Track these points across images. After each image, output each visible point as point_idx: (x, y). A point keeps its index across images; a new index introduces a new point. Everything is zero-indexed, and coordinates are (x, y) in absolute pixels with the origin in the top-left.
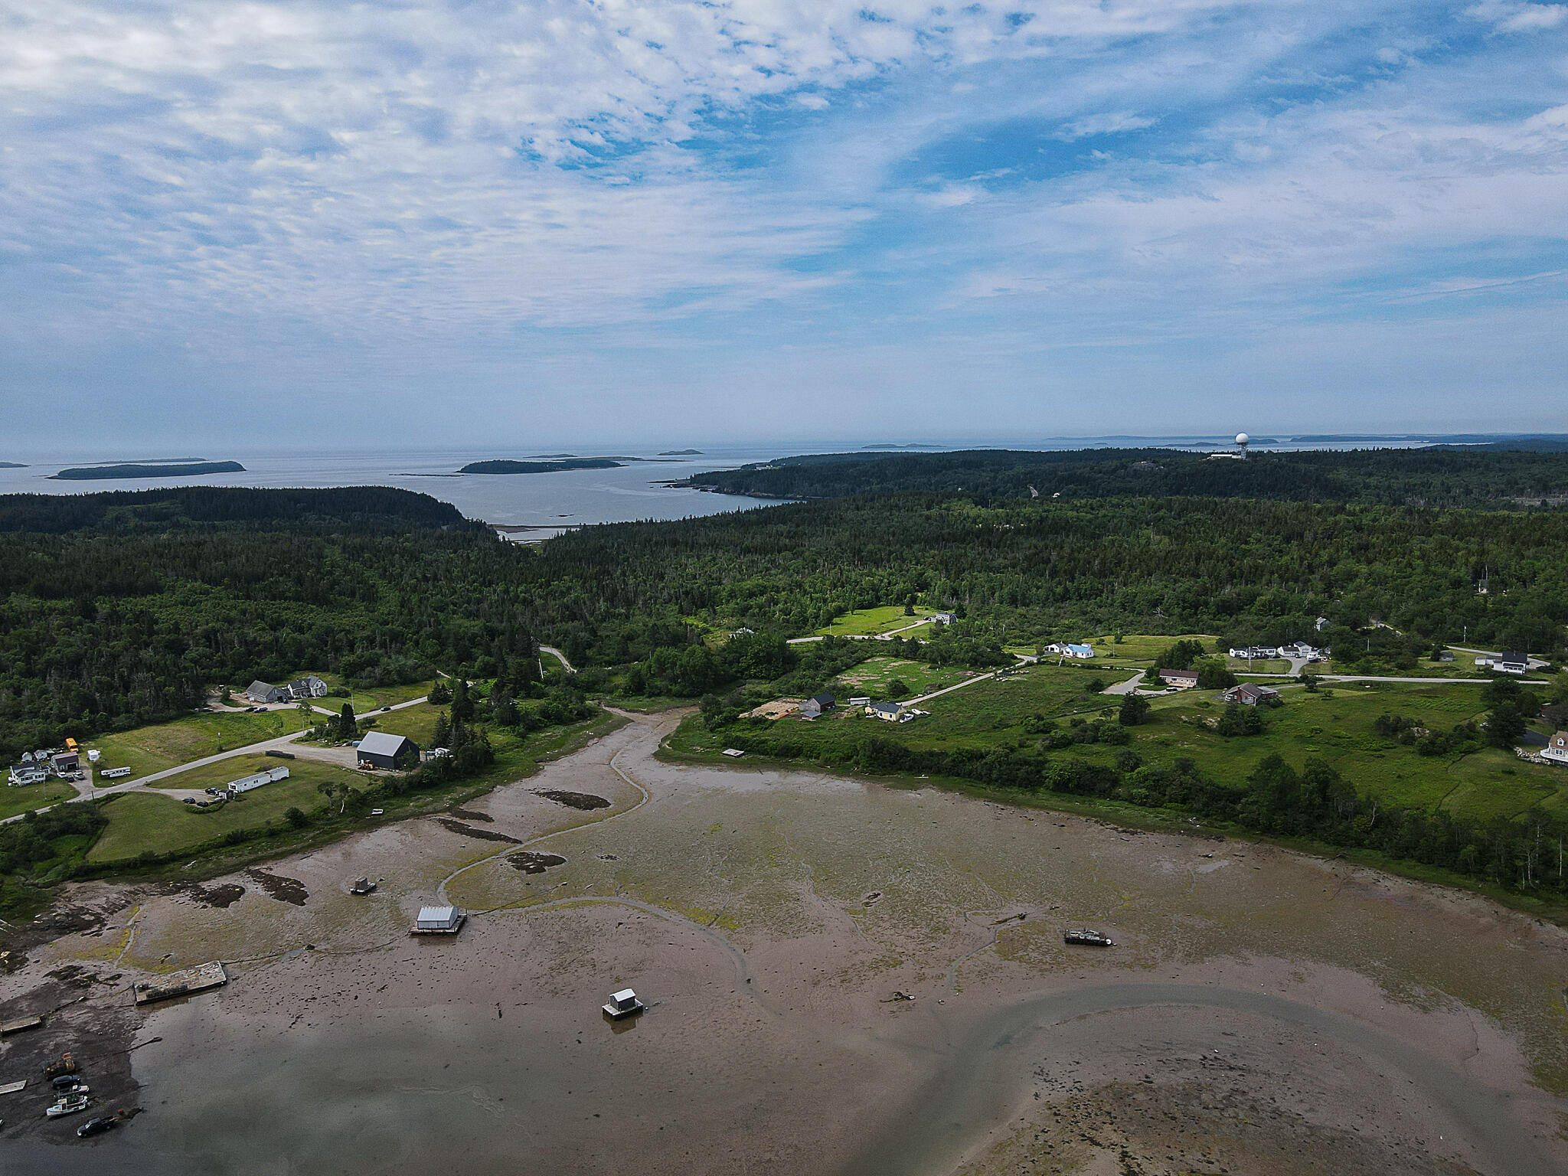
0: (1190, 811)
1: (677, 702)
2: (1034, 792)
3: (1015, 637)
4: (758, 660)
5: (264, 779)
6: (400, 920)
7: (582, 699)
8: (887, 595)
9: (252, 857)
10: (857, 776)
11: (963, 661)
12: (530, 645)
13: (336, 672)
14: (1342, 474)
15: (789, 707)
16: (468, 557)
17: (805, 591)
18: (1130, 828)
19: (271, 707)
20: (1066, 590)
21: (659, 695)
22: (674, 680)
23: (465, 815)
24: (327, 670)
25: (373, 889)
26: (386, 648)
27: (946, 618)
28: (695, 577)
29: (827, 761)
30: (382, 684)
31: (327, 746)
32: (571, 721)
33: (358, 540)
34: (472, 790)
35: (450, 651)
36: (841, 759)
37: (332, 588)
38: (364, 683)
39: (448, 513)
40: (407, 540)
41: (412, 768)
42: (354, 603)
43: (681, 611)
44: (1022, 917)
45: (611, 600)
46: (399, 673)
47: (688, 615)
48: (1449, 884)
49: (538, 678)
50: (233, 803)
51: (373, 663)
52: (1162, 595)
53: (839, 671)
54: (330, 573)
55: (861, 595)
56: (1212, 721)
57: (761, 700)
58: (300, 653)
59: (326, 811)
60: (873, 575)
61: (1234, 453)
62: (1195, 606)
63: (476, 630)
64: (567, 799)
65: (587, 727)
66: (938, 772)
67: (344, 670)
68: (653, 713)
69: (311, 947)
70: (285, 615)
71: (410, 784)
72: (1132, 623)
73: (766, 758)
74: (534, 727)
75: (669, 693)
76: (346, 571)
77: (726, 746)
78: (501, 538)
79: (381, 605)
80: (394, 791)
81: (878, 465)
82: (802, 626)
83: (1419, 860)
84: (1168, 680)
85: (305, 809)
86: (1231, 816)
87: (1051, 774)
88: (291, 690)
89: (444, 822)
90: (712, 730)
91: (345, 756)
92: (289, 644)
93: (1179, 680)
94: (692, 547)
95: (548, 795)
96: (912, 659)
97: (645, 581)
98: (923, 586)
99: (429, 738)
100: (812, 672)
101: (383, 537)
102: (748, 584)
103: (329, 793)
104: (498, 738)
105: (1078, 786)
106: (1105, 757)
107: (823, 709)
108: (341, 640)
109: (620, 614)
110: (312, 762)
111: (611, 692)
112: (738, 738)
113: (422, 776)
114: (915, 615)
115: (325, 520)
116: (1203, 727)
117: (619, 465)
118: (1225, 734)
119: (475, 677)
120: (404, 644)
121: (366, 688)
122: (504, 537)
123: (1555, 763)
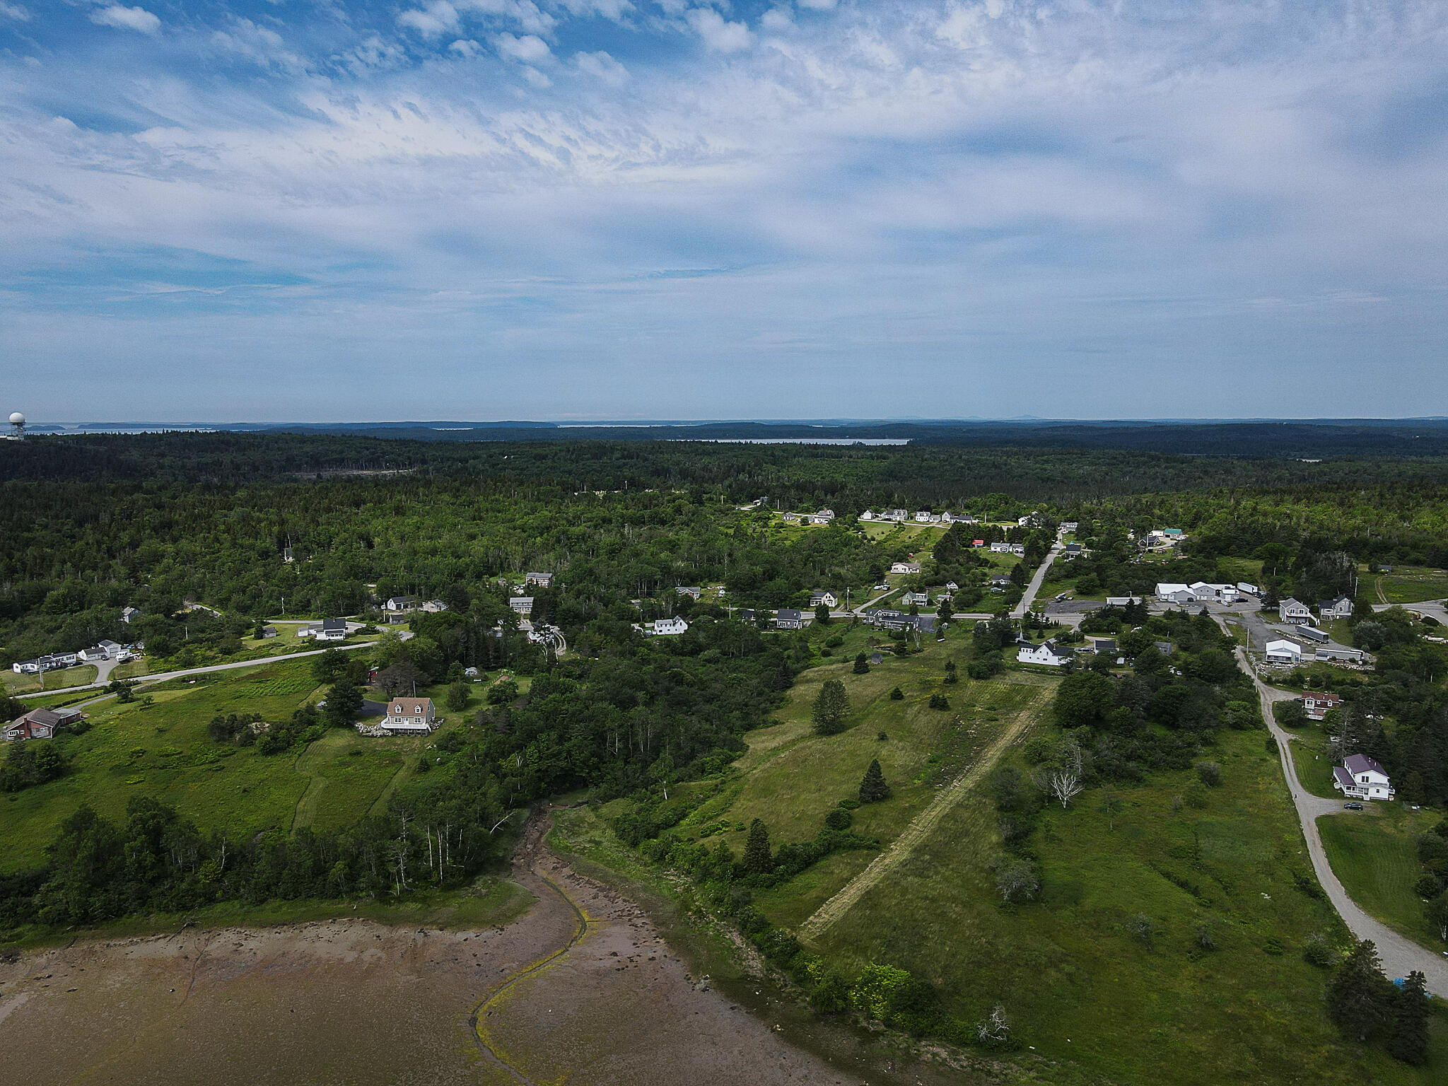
61: (9, 435)
83: (284, 898)
86: (27, 916)
118: (10, 790)
123: (396, 732)
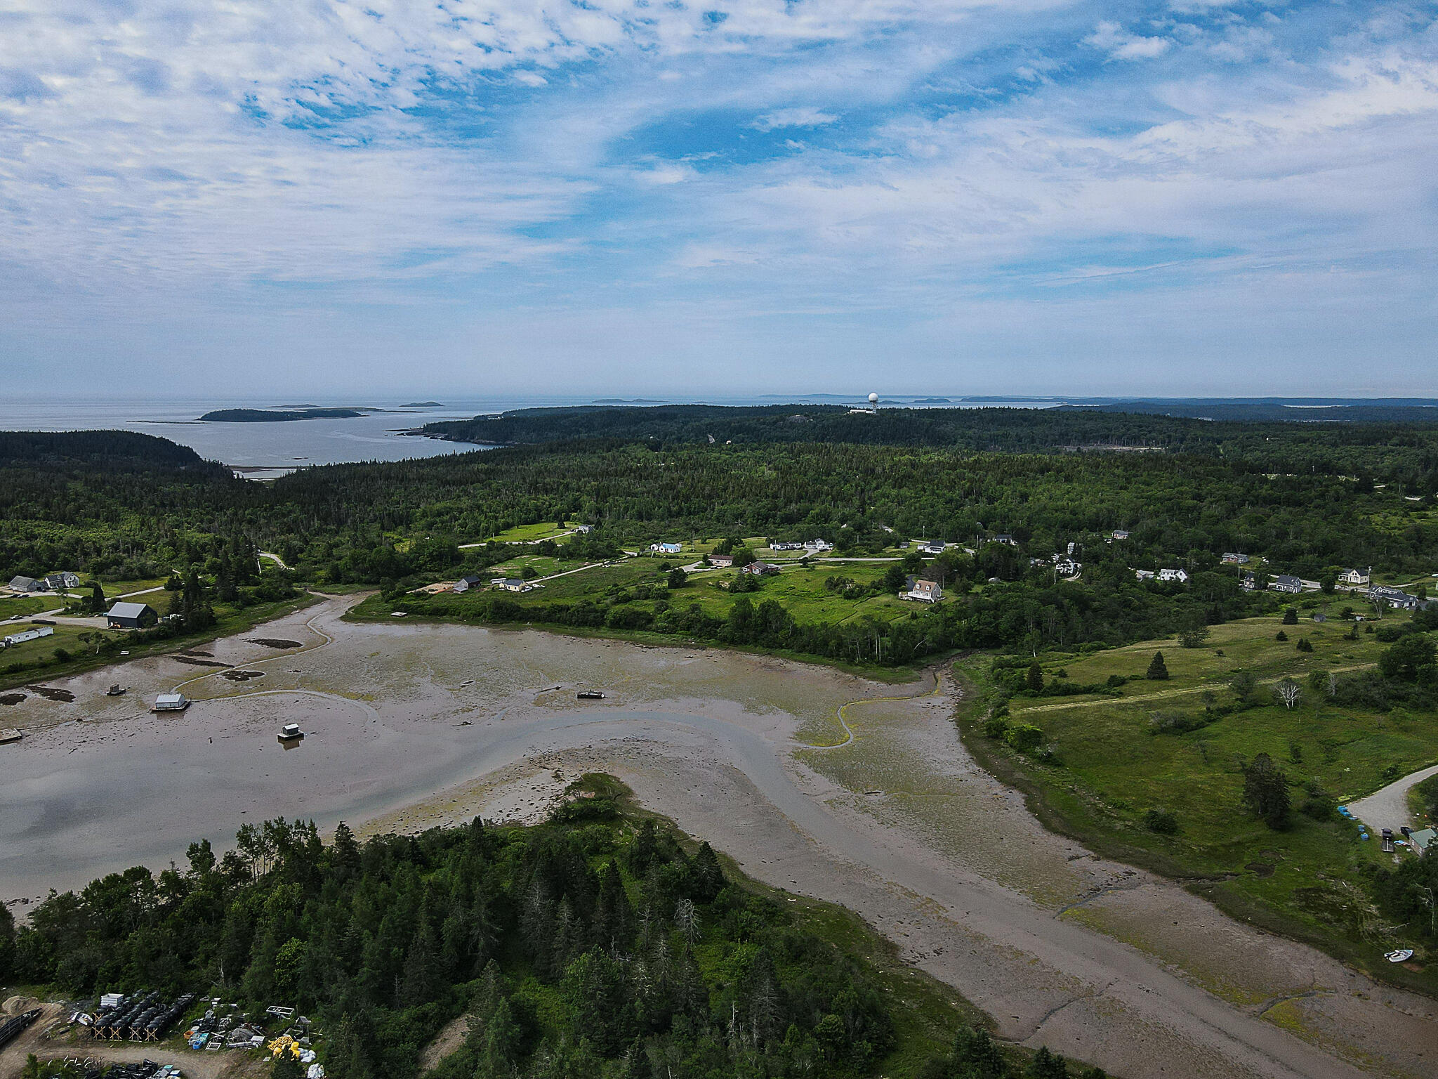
0: (691, 635)
1: (367, 587)
2: (598, 628)
3: (631, 541)
4: (433, 558)
5: (34, 635)
6: (142, 705)
7: (290, 585)
8: (547, 514)
9: (29, 679)
10: (483, 625)
11: (584, 556)
12: (251, 550)
13: (85, 571)
14: (949, 428)
15: (447, 586)
16: (203, 490)
17: (483, 511)
18: (650, 645)
19: (31, 595)
20: (681, 509)
21: (352, 582)
22: (364, 572)
23: (192, 654)
24: (78, 570)
25: (124, 692)
26: (128, 553)
27: (585, 529)
28: (398, 503)
29: (465, 617)
30: (125, 578)
31: (81, 617)
32: (281, 599)
33: (100, 475)
34: (199, 640)
35: (183, 554)
36: (475, 615)
37: (78, 511)
38: (109, 577)
39: (187, 455)
40: (146, 476)
41: (152, 626)
42: (99, 522)
43: (383, 528)
44: (558, 688)
45: (325, 520)
46: (141, 570)
47: (389, 530)
48: (820, 663)
49: (257, 573)
50: (10, 650)
51: (118, 563)
52: (745, 511)
53: (493, 564)
54: (74, 500)
55: (526, 514)
56: (726, 584)
57: (427, 583)
58: (53, 557)
59: (85, 652)
60: (538, 500)
61: (867, 410)
62: (766, 518)
63: (206, 540)
64: (270, 643)
65: (293, 604)
66: (539, 621)
67: (94, 568)
68: (345, 594)
69: (79, 720)
70: (36, 531)
71: (150, 636)
72: (720, 531)
73: (423, 617)
74: (250, 603)
75: (360, 581)
76: (90, 499)
77: (394, 611)
78: (236, 476)
79: (123, 525)
80: (136, 640)
81: (587, 417)
82: (474, 535)
83: (810, 652)
84: (714, 562)
85: (70, 651)
86: (712, 635)
87: (609, 617)
88: (48, 583)
89: (177, 659)
90: (386, 602)
91: (99, 623)
92: (43, 550)
93: (721, 561)
94: (402, 481)
95: (257, 642)
96: (549, 556)
97: (356, 506)
98: (578, 508)
99: (166, 610)
100: (470, 564)
101: (123, 474)
102: (438, 506)
103: (87, 641)
104: (219, 610)
105: (625, 623)
106: (649, 607)
107: (471, 586)
108: (88, 548)
109: (331, 530)
110: (70, 626)
111: (315, 581)
112: (403, 605)
113: (160, 631)
114: (565, 528)
115: (64, 460)
116: (720, 588)
117: (360, 415)
118: (732, 592)
119: (204, 573)
120: (144, 550)
121: (112, 581)
122: (238, 475)
123: (915, 599)
